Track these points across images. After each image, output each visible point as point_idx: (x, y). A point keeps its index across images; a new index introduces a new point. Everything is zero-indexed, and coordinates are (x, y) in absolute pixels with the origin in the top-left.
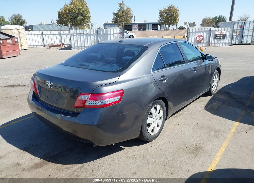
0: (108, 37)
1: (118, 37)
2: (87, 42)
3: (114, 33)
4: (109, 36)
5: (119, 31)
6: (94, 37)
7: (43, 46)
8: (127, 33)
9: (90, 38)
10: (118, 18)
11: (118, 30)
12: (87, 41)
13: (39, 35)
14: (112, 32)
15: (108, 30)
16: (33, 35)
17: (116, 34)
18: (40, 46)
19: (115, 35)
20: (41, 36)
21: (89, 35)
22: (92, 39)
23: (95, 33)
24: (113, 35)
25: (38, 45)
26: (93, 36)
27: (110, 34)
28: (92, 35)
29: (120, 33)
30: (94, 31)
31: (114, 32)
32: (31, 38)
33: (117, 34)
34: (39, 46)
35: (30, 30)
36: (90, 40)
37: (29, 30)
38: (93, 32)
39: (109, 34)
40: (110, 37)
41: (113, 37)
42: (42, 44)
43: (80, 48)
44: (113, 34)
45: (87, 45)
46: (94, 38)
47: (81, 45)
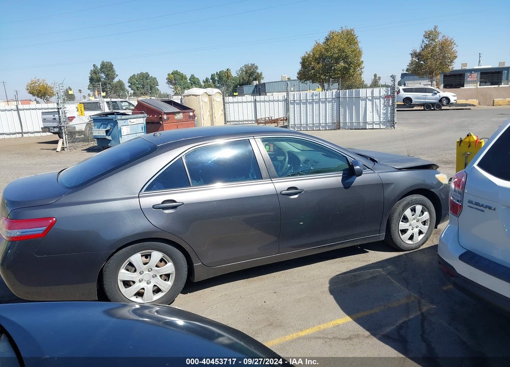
0: (361, 106)
1: (381, 105)
2: (318, 117)
3: (373, 97)
4: (362, 103)
5: (384, 93)
6: (332, 105)
7: (254, 122)
8: (436, 92)
9: (324, 109)
10: (422, 62)
11: (381, 91)
12: (317, 113)
13: (249, 102)
14: (369, 94)
15: (361, 92)
16: (240, 102)
17: (377, 99)
18: (249, 122)
19: (375, 100)
20: (253, 103)
21: (323, 102)
22: (327, 110)
23: (334, 97)
24: (372, 100)
25: (247, 119)
26: (330, 104)
27: (366, 99)
28: (329, 102)
29: (387, 97)
30: (334, 94)
31: (374, 95)
32: (236, 109)
33: (379, 98)
34: (247, 122)
35: (237, 94)
36: (324, 112)
37: (235, 94)
38: (331, 97)
39: (363, 100)
40: (364, 106)
41: (371, 105)
42: (254, 119)
43: (310, 127)
44: (370, 98)
45: (324, 122)
46: (332, 107)
47: (307, 122)
